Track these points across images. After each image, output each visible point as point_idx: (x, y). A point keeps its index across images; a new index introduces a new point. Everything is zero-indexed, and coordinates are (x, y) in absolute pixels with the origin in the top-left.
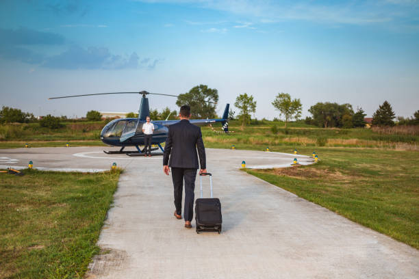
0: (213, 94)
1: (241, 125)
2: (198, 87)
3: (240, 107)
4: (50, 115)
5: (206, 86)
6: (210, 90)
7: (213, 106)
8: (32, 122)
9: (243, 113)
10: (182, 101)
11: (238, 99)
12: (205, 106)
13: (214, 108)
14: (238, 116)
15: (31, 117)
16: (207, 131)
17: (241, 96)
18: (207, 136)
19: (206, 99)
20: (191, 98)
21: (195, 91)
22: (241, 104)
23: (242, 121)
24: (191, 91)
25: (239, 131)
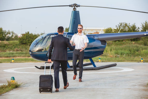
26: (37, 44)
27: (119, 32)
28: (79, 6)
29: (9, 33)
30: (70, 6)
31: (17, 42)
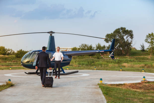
0: (130, 33)
1: (150, 55)
2: (119, 29)
3: (148, 42)
4: (21, 50)
5: (125, 28)
6: (127, 30)
7: (130, 42)
8: (11, 54)
9: (151, 46)
10: (108, 39)
11: (147, 37)
12: (125, 42)
13: (130, 43)
14: (147, 49)
15: (10, 51)
16: (125, 59)
17: (149, 34)
18: (124, 62)
19: (125, 37)
20: (115, 36)
21: (117, 31)
22: (149, 40)
23: (150, 52)
24: (114, 32)
25: (148, 59)
26: (26, 57)
27: (80, 50)
28: (54, 33)
29: (9, 50)
30: (48, 33)
31: (14, 56)
